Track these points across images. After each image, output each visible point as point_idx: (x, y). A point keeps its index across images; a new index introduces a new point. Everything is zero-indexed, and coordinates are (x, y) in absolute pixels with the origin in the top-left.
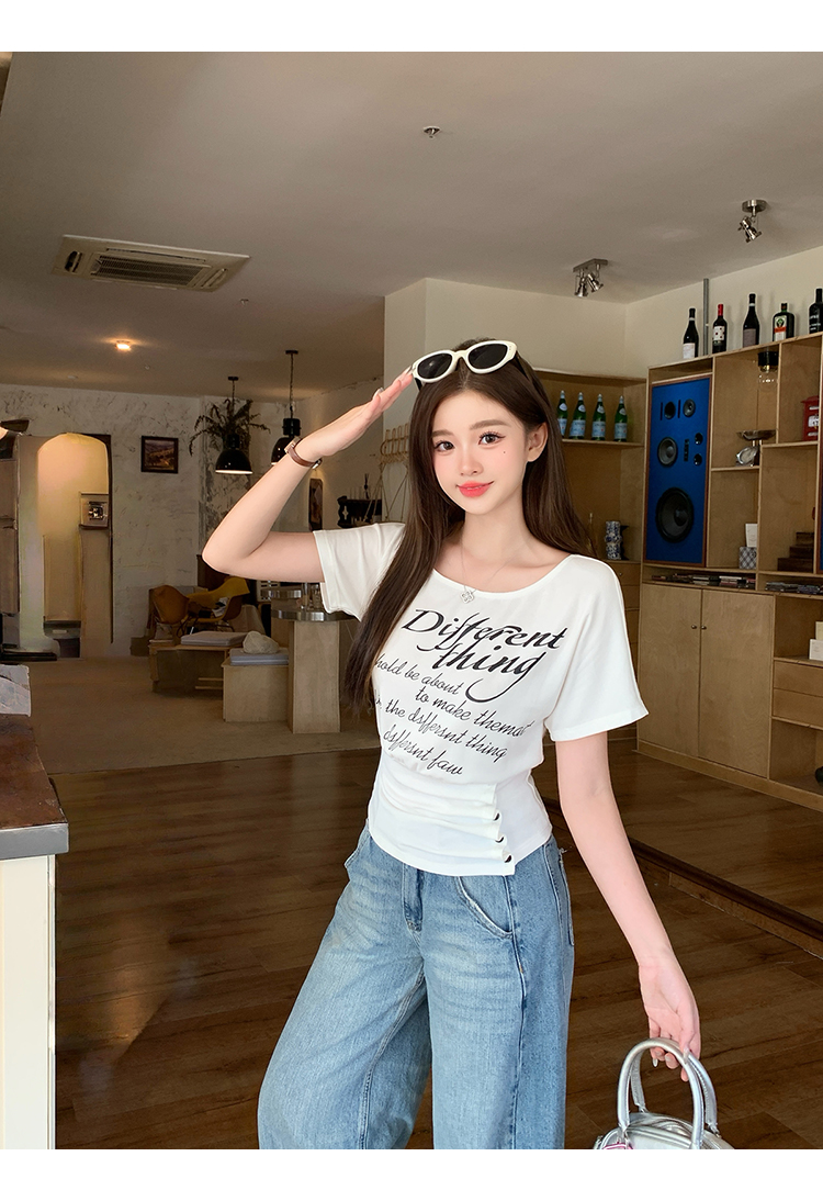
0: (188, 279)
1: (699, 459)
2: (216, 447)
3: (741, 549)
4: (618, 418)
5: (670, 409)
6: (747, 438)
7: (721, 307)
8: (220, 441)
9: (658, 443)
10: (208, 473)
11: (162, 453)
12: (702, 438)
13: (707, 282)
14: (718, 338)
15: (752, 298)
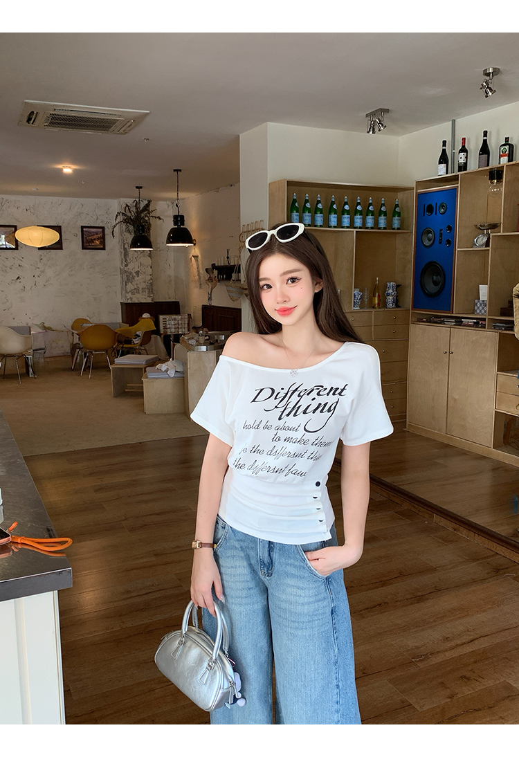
0: (110, 127)
1: (449, 242)
2: (129, 231)
3: (476, 301)
4: (395, 213)
5: (430, 209)
6: (480, 229)
7: (464, 139)
8: (131, 228)
9: (422, 232)
10: (125, 249)
11: (94, 237)
12: (451, 228)
13: (454, 122)
14: (462, 161)
15: (485, 134)
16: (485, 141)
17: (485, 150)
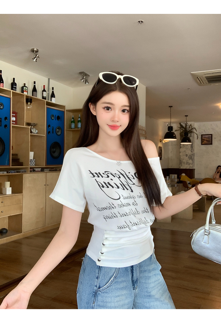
15: (35, 83)
16: (35, 86)
17: (34, 90)
